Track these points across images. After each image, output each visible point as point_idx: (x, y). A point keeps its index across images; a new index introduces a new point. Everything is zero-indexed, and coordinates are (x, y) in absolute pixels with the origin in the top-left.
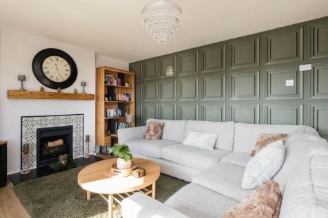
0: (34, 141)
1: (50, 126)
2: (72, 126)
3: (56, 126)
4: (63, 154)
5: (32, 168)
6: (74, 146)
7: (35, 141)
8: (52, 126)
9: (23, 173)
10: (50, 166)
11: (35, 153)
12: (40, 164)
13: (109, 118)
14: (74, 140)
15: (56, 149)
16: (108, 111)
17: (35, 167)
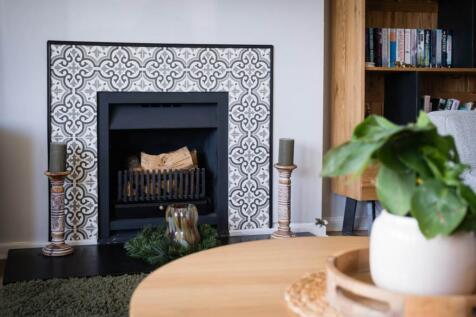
0: (88, 138)
1: (143, 85)
2: (225, 95)
3: (164, 86)
4: (180, 202)
5: (83, 242)
6: (233, 183)
7: (90, 138)
8: (148, 86)
9: (47, 252)
10: (127, 246)
11: (91, 185)
12: (112, 233)
13: (387, 66)
14: (234, 155)
15: (168, 185)
16: (386, 33)
17: (93, 240)
